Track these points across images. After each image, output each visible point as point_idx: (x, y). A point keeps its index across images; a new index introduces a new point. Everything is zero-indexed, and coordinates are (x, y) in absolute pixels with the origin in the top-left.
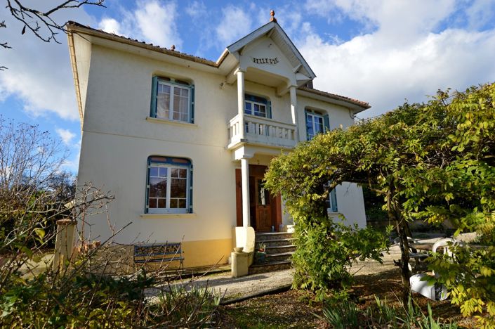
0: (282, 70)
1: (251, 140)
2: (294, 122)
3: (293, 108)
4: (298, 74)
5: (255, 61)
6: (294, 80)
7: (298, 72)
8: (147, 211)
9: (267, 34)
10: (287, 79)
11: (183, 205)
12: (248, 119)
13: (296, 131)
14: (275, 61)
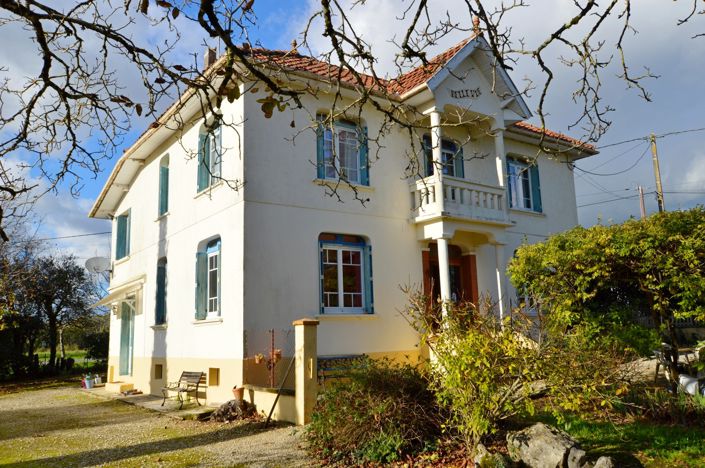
0: (485, 106)
1: (453, 213)
2: (501, 184)
3: (499, 163)
4: (506, 111)
5: (454, 94)
6: (500, 119)
7: (506, 108)
8: (322, 311)
9: (472, 56)
10: (492, 119)
11: (358, 303)
12: (447, 182)
13: (504, 196)
14: (477, 93)
